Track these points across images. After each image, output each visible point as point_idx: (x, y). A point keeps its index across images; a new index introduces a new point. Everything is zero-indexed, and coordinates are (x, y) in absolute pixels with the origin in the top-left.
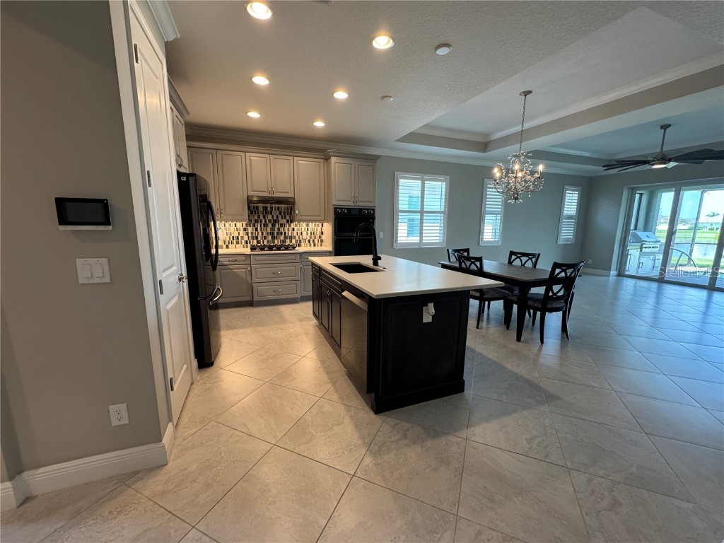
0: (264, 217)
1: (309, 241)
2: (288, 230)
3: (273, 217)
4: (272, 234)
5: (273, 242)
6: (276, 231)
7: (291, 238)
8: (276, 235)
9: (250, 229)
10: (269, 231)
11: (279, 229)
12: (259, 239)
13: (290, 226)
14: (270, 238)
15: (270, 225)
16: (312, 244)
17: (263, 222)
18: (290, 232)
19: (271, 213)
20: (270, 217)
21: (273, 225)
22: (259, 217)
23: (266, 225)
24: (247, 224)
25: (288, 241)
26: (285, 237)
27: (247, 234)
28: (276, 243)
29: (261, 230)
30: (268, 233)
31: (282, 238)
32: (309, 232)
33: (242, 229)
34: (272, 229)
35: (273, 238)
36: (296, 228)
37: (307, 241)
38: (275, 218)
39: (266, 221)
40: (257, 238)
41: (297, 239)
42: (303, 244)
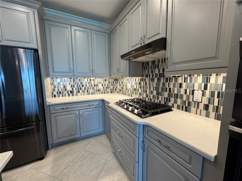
0: (152, 72)
1: (206, 107)
2: (174, 86)
3: (159, 70)
4: (157, 89)
5: (158, 98)
6: (161, 85)
7: (176, 96)
8: (160, 91)
9: (142, 83)
10: (155, 86)
11: (164, 84)
12: (148, 93)
13: (176, 80)
14: (155, 93)
15: (156, 80)
16: (213, 114)
17: (151, 77)
18: (176, 89)
19: (158, 68)
20: (157, 71)
21: (159, 80)
22: (148, 71)
23: (153, 80)
24: (141, 79)
25: (172, 100)
26: (169, 95)
27: (141, 88)
28: (160, 99)
29: (149, 85)
30: (154, 87)
31: (166, 94)
32: (208, 92)
33: (138, 83)
34: (158, 84)
35: (158, 94)
36: (184, 85)
37: (201, 106)
38: (161, 72)
39: (153, 75)
40: (146, 92)
41: (185, 98)
42: (193, 109)
